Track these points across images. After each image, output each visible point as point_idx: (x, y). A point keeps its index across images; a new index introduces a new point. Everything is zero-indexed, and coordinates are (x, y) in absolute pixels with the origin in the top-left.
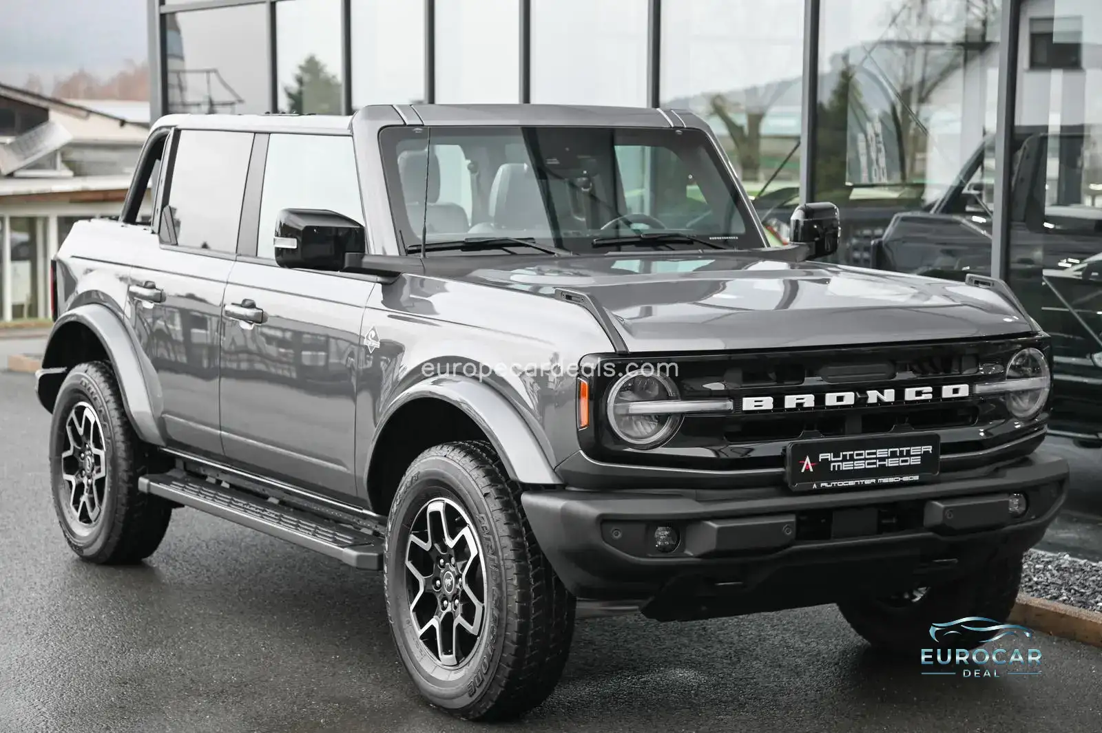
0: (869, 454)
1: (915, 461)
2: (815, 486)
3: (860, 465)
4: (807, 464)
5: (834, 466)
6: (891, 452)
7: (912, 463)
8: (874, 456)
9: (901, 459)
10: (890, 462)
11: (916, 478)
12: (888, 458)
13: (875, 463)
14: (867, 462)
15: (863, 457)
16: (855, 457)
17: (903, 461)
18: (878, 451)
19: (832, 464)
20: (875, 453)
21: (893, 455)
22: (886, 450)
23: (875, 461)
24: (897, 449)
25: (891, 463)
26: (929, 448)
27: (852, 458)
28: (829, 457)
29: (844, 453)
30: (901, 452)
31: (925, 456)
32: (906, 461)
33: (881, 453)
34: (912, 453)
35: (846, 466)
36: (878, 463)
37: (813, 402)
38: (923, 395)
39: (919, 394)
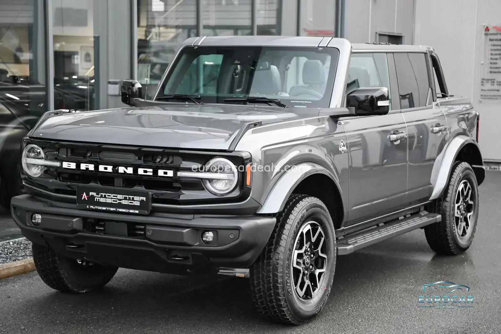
0: (114, 196)
1: (138, 204)
2: (88, 207)
3: (110, 201)
4: (85, 196)
5: (97, 199)
6: (124, 197)
7: (135, 204)
8: (117, 198)
9: (129, 201)
10: (123, 202)
11: (137, 212)
12: (123, 199)
14: (113, 200)
15: (111, 197)
16: (107, 197)
17: (130, 203)
18: (118, 195)
19: (96, 198)
21: (125, 199)
22: (122, 196)
23: (116, 200)
24: (127, 196)
26: (144, 199)
27: (105, 197)
28: (94, 194)
29: (101, 194)
30: (130, 198)
31: (142, 202)
32: (132, 203)
33: (120, 197)
34: (135, 199)
35: (102, 200)
36: (118, 201)
37: (94, 168)
38: (148, 173)
39: (145, 172)
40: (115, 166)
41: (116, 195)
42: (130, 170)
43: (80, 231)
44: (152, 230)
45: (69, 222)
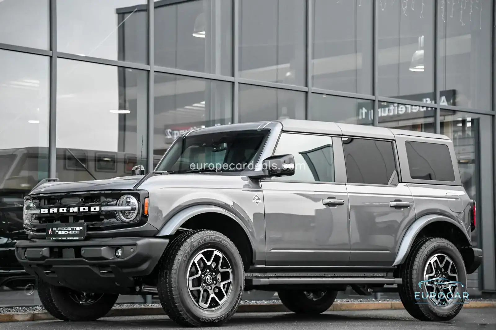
1: (78, 232)
2: (52, 239)
3: (63, 233)
4: (50, 231)
8: (67, 230)
11: (78, 238)
13: (67, 232)
15: (64, 230)
16: (62, 230)
19: (56, 232)
20: (67, 229)
21: (72, 230)
22: (70, 228)
23: (66, 231)
25: (71, 232)
26: (82, 228)
28: (55, 229)
29: (59, 228)
30: (74, 229)
31: (80, 230)
32: (75, 232)
34: (77, 230)
35: (59, 233)
36: (68, 232)
37: (57, 211)
38: (85, 210)
39: (84, 209)
40: (68, 207)
41: (67, 228)
42: (76, 210)
43: (48, 258)
44: (84, 250)
45: (40, 251)
